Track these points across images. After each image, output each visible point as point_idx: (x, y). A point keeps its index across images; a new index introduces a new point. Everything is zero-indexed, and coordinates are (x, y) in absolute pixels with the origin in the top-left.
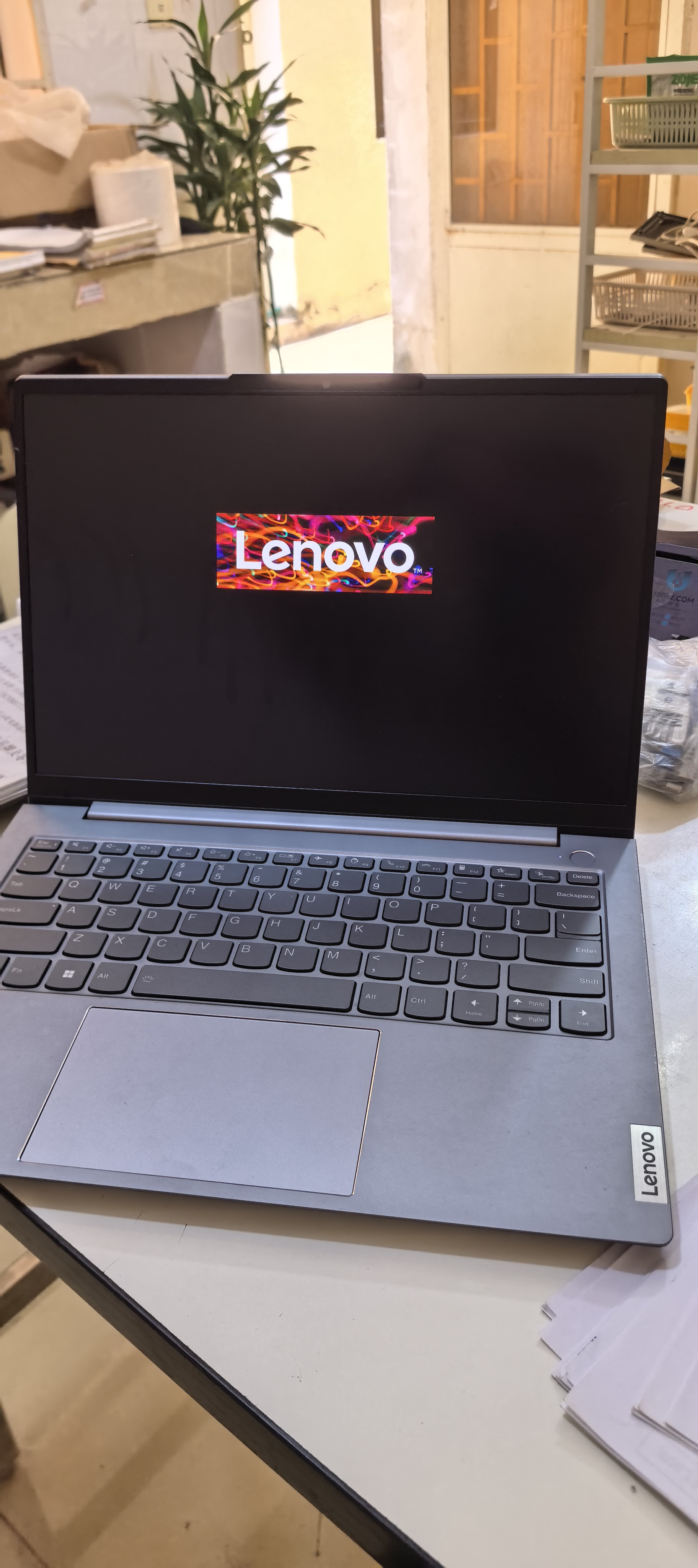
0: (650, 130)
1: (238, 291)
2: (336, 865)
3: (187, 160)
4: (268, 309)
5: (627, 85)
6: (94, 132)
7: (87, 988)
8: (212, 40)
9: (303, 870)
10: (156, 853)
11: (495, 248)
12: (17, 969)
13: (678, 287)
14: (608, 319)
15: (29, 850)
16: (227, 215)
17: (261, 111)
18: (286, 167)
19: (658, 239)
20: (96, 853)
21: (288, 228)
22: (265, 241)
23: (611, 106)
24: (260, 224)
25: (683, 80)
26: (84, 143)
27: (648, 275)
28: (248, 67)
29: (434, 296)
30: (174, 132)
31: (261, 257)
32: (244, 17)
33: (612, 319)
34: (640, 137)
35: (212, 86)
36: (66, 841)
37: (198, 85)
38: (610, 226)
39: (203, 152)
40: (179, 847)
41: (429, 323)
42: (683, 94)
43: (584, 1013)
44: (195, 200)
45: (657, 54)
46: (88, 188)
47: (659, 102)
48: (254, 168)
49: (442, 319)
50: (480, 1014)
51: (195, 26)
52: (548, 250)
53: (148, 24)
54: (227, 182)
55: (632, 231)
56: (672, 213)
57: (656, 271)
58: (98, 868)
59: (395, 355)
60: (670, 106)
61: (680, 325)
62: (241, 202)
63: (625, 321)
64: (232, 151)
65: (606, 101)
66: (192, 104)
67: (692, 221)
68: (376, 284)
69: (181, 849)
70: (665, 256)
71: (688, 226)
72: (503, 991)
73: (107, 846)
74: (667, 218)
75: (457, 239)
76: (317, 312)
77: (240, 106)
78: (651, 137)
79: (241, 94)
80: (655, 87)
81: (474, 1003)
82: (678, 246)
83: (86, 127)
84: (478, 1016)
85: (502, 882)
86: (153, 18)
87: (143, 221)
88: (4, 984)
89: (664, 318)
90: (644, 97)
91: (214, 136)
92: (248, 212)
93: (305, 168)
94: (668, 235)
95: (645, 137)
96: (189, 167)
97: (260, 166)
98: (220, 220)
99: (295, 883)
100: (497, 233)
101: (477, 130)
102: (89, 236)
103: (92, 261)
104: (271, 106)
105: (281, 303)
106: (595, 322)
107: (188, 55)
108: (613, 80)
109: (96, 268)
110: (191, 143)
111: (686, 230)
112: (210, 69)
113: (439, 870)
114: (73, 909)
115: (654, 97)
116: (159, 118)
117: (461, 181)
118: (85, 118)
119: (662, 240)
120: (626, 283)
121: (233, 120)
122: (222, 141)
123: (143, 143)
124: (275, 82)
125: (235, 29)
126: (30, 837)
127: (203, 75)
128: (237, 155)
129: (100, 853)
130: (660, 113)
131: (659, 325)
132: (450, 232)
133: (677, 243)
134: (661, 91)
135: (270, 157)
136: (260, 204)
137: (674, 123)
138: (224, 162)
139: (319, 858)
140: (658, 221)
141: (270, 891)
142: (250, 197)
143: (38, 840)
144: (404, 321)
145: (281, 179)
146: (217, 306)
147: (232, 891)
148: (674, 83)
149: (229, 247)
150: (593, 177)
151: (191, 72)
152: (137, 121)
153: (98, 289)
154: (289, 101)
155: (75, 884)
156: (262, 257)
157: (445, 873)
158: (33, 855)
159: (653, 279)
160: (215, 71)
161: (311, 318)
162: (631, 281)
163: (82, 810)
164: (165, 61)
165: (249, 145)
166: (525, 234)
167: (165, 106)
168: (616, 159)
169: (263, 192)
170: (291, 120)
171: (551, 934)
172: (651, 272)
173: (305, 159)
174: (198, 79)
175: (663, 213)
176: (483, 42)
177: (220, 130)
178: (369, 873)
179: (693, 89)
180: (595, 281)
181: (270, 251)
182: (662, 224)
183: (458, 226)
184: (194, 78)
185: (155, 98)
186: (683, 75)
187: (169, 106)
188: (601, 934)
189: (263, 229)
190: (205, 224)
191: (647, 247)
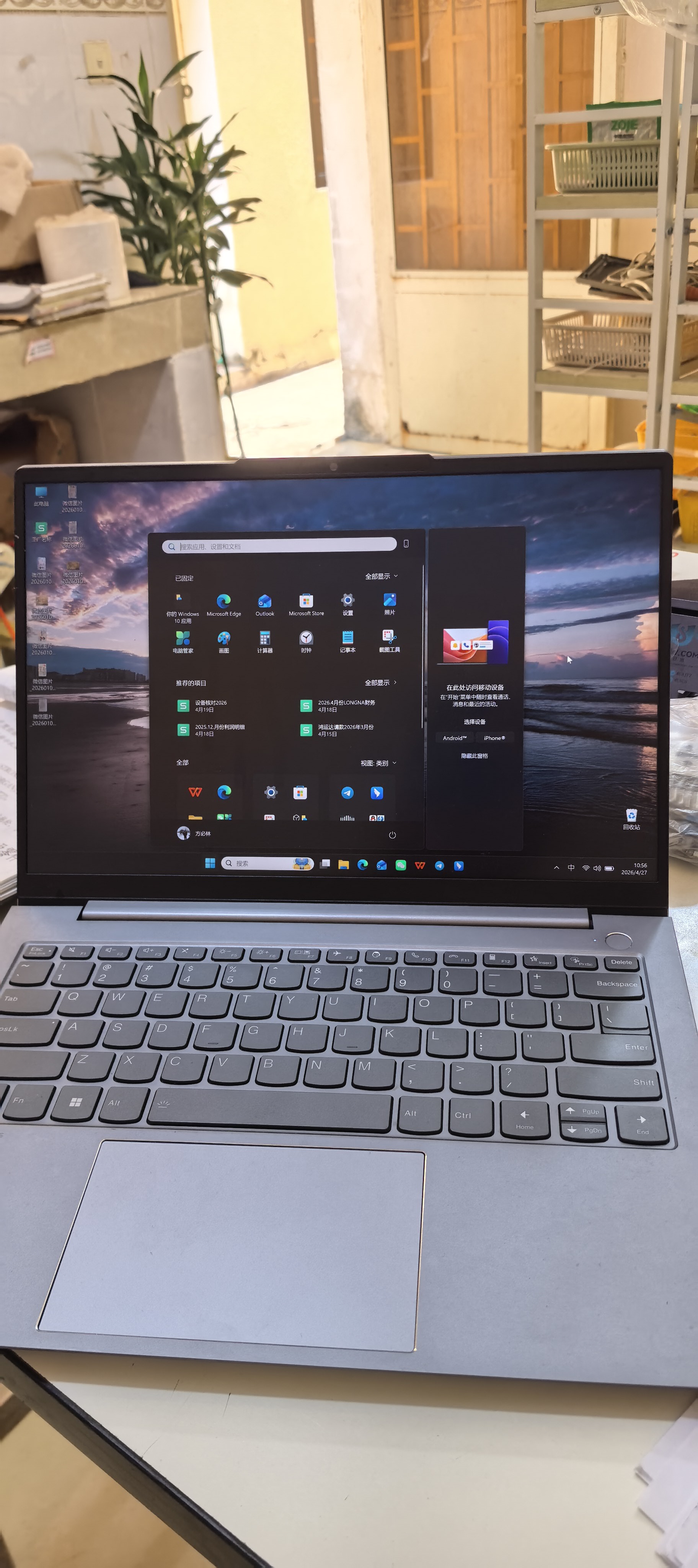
0: (592, 175)
1: (189, 343)
2: (357, 961)
3: (133, 213)
4: (218, 358)
5: (564, 131)
6: (38, 188)
7: (98, 1118)
8: (153, 94)
9: (321, 967)
10: (161, 955)
11: (440, 294)
12: (19, 1099)
13: (626, 328)
14: (559, 361)
15: (21, 959)
16: (174, 267)
17: (206, 164)
18: (232, 219)
19: (604, 281)
20: (94, 959)
21: (236, 278)
22: (213, 293)
23: (553, 152)
24: (208, 275)
25: (623, 126)
26: (27, 199)
27: (595, 317)
28: (190, 120)
29: (382, 342)
30: (117, 186)
31: (210, 306)
32: (182, 72)
33: (563, 361)
34: (582, 182)
35: (155, 140)
36: (61, 947)
37: (140, 139)
38: (554, 269)
39: (148, 205)
40: (185, 948)
41: (378, 368)
42: (623, 139)
43: (643, 1120)
44: (142, 253)
45: (592, 102)
46: (33, 243)
47: (600, 148)
48: (200, 220)
49: (391, 364)
50: (532, 1128)
51: (135, 82)
52: (493, 295)
53: (87, 80)
54: (174, 234)
55: (578, 273)
56: (613, 255)
57: (603, 313)
58: (98, 977)
59: (346, 401)
60: (611, 151)
61: (630, 365)
62: (188, 254)
63: (576, 362)
64: (176, 203)
65: (548, 147)
66: (134, 158)
67: (636, 262)
68: (321, 331)
69: (188, 949)
70: (611, 298)
71: (633, 267)
72: (553, 1099)
73: (107, 950)
74: (610, 260)
75: (403, 285)
76: (264, 360)
77: (184, 159)
78: (594, 182)
79: (184, 147)
80: (595, 134)
81: (524, 1115)
82: (624, 287)
83: (29, 183)
84: (530, 1130)
85: (537, 972)
86: (92, 73)
87: (92, 276)
88: (4, 1117)
89: (614, 359)
90: (585, 143)
91: (160, 190)
92: (196, 264)
93: (251, 219)
94: (613, 277)
95: (588, 182)
96: (135, 221)
97: (206, 219)
98: (167, 272)
99: (314, 984)
100: (443, 278)
101: (418, 178)
102: (37, 292)
103: (41, 317)
104: (214, 158)
105: (230, 353)
106: (547, 365)
107: (129, 109)
108: (551, 127)
109: (44, 324)
110: (135, 196)
111: (630, 271)
112: (152, 124)
113: (467, 961)
114: (74, 1026)
115: (595, 143)
116: (102, 173)
117: (403, 229)
118: (28, 174)
119: (607, 282)
120: (572, 325)
121: (177, 173)
122: (167, 194)
123: (87, 198)
124: (218, 135)
125: (176, 83)
126: (22, 944)
127: (145, 128)
128: (183, 208)
129: (99, 958)
130: (602, 159)
131: (610, 365)
132: (395, 278)
133: (622, 285)
134: (601, 137)
135: (216, 210)
136: (208, 256)
137: (616, 168)
138: (169, 215)
139: (337, 953)
140: (603, 264)
141: (289, 995)
142: (198, 249)
143: (30, 947)
144: (353, 367)
145: (227, 230)
146: (169, 358)
147: (246, 995)
148: (614, 128)
149: (178, 301)
150: (538, 222)
151: (132, 125)
152: (80, 177)
153: (47, 345)
154: (233, 153)
155: (74, 996)
156: (212, 308)
157: (475, 964)
158: (27, 964)
159: (600, 321)
160: (156, 125)
161: (258, 366)
162: (576, 323)
163: (76, 910)
164: (107, 116)
165: (195, 198)
166: (469, 279)
167: (108, 161)
168: (561, 204)
169: (210, 243)
170: (235, 172)
171: (597, 1030)
172: (598, 313)
173: (250, 210)
174: (139, 132)
175: (606, 255)
176: (420, 92)
177: (164, 183)
178: (393, 968)
179: (633, 135)
180: (545, 324)
181: (219, 302)
182: (606, 267)
183: (403, 273)
184: (136, 132)
185: (97, 153)
186: (622, 121)
187: (112, 160)
188: (649, 1027)
189: (211, 281)
190: (152, 276)
191: (593, 290)
